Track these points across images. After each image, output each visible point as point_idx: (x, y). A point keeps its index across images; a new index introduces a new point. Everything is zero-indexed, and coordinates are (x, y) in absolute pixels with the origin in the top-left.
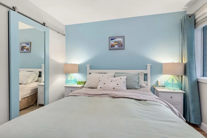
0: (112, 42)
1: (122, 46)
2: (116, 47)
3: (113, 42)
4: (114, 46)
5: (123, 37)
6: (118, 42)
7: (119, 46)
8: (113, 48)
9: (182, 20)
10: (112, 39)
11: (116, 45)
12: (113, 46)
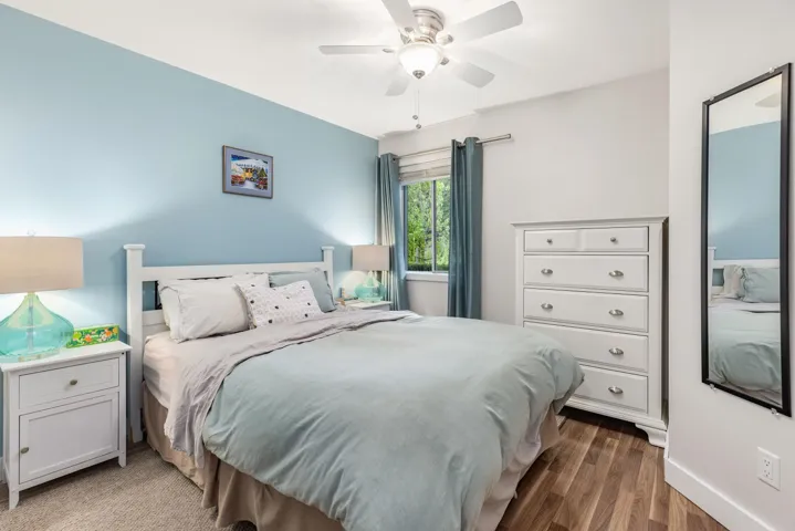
0: (236, 168)
1: (265, 188)
2: (249, 185)
3: (238, 168)
4: (242, 183)
5: (268, 159)
6: (254, 171)
7: (257, 186)
8: (237, 188)
9: (379, 160)
10: (235, 157)
11: (247, 179)
12: (237, 180)
